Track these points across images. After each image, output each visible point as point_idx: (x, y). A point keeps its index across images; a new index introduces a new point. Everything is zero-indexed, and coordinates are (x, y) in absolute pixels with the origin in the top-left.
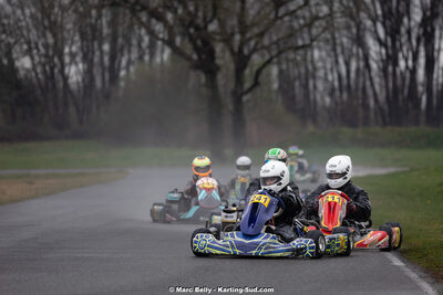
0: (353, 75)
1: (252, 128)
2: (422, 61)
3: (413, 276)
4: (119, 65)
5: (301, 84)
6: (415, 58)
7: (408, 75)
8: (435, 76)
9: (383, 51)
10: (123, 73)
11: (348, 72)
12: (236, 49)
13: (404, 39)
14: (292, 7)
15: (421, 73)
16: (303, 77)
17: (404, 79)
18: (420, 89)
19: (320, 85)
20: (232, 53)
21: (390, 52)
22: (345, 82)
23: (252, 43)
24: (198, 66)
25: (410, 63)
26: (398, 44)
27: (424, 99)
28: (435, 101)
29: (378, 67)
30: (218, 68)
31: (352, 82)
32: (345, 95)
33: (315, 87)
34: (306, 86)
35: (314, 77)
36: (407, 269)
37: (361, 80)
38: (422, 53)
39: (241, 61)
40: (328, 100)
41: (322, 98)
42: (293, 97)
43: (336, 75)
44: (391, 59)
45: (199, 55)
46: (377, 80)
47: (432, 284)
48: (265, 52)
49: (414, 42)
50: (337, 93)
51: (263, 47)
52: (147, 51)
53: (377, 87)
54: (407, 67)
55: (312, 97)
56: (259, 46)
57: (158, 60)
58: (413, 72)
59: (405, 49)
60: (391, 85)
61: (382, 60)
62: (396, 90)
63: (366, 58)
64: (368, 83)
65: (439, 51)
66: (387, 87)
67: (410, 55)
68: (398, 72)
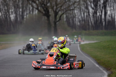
0: (85, 17)
1: (59, 31)
2: (103, 13)
3: (101, 69)
4: (24, 15)
6: (102, 12)
7: (100, 17)
8: (107, 17)
10: (25, 17)
11: (84, 16)
12: (55, 10)
13: (99, 7)
15: (103, 16)
18: (103, 20)
19: (77, 20)
21: (95, 11)
22: (83, 19)
23: (59, 9)
24: (45, 15)
25: (100, 14)
26: (97, 9)
27: (104, 23)
28: (107, 24)
29: (92, 15)
30: (50, 15)
31: (85, 19)
32: (83, 22)
33: (75, 20)
34: (73, 20)
35: (75, 17)
36: (100, 67)
37: (87, 18)
38: (103, 11)
39: (56, 14)
40: (79, 23)
41: (77, 23)
42: (70, 23)
43: (81, 17)
44: (95, 13)
45: (45, 12)
46: (92, 18)
48: (62, 11)
49: (101, 8)
50: (81, 22)
52: (31, 11)
53: (92, 20)
54: (99, 15)
55: (74, 23)
56: (61, 9)
57: (34, 13)
58: (101, 16)
59: (99, 10)
61: (93, 13)
62: (97, 21)
63: (89, 12)
64: (89, 19)
65: (108, 10)
66: (94, 20)
67: (100, 12)
68: (97, 16)
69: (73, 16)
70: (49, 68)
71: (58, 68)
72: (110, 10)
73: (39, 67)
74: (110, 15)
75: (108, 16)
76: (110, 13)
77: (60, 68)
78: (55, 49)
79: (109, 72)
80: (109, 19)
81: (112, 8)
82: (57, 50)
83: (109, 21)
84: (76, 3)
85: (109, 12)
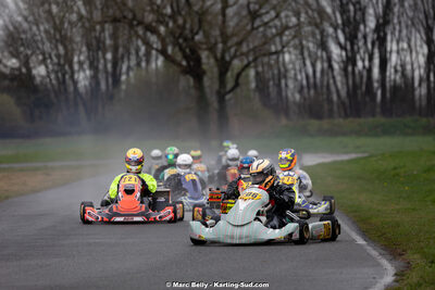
0: (318, 74)
2: (376, 61)
3: (374, 253)
4: (120, 71)
5: (274, 83)
6: (371, 59)
7: (365, 73)
8: (388, 74)
9: (344, 53)
10: (124, 78)
11: (314, 72)
12: (219, 55)
13: (361, 43)
14: (266, 19)
15: (376, 71)
16: (276, 77)
17: (361, 77)
18: (376, 85)
19: (291, 84)
20: (216, 59)
21: (350, 54)
22: (312, 80)
23: (233, 50)
24: (187, 71)
25: (367, 63)
26: (356, 47)
27: (379, 93)
28: (388, 95)
29: (340, 67)
30: (204, 72)
31: (318, 80)
32: (312, 92)
33: (286, 85)
34: (279, 85)
35: (285, 77)
36: (369, 248)
37: (326, 78)
38: (376, 51)
39: (224, 66)
40: (298, 96)
41: (293, 94)
42: (269, 94)
43: (304, 75)
44: (350, 60)
45: (188, 62)
46: (338, 78)
47: (390, 261)
48: (244, 57)
49: (370, 46)
50: (306, 90)
51: (242, 54)
52: (144, 59)
53: (339, 84)
54: (364, 67)
55: (284, 94)
56: (238, 53)
57: (153, 65)
58: (370, 70)
59: (362, 51)
60: (350, 82)
61: (343, 62)
62: (355, 85)
63: (329, 59)
64: (331, 81)
65: (391, 52)
66: (347, 84)
67: (367, 57)
68: (357, 71)
69: (279, 70)
72: (398, 52)
74: (399, 68)
75: (393, 70)
76: (399, 62)
79: (400, 263)
80: (395, 81)
81: (405, 46)
83: (395, 88)
85: (394, 59)
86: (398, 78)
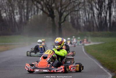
0: (90, 18)
2: (108, 14)
4: (29, 15)
5: (76, 20)
6: (106, 13)
7: (104, 18)
8: (111, 18)
10: (30, 18)
12: (59, 11)
13: (103, 8)
15: (108, 17)
18: (108, 21)
19: (81, 21)
21: (100, 12)
22: (88, 20)
23: (64, 10)
24: (50, 16)
25: (105, 15)
26: (102, 10)
27: (109, 24)
28: (111, 25)
29: (97, 16)
30: (55, 16)
32: (88, 23)
33: (80, 21)
34: (78, 21)
35: (80, 18)
37: (92, 19)
38: (108, 12)
39: (61, 14)
40: (83, 25)
43: (86, 18)
44: (100, 14)
45: (50, 13)
46: (96, 19)
47: (111, 73)
48: (67, 12)
49: (106, 9)
50: (86, 23)
52: (36, 12)
53: (96, 21)
54: (104, 16)
55: (79, 24)
56: (66, 10)
57: (39, 14)
58: (106, 17)
59: (104, 11)
60: (100, 20)
61: (98, 14)
62: (101, 22)
63: (93, 13)
64: (94, 20)
65: (113, 11)
66: (99, 21)
67: (105, 13)
68: (102, 17)
69: (78, 17)
70: (41, 71)
71: (51, 72)
72: (115, 11)
73: (32, 70)
74: (115, 16)
75: (113, 17)
76: (115, 15)
77: (54, 71)
78: (50, 51)
80: (114, 20)
82: (52, 52)
83: (114, 23)
84: (81, 4)
85: (113, 13)
86: (115, 20)
